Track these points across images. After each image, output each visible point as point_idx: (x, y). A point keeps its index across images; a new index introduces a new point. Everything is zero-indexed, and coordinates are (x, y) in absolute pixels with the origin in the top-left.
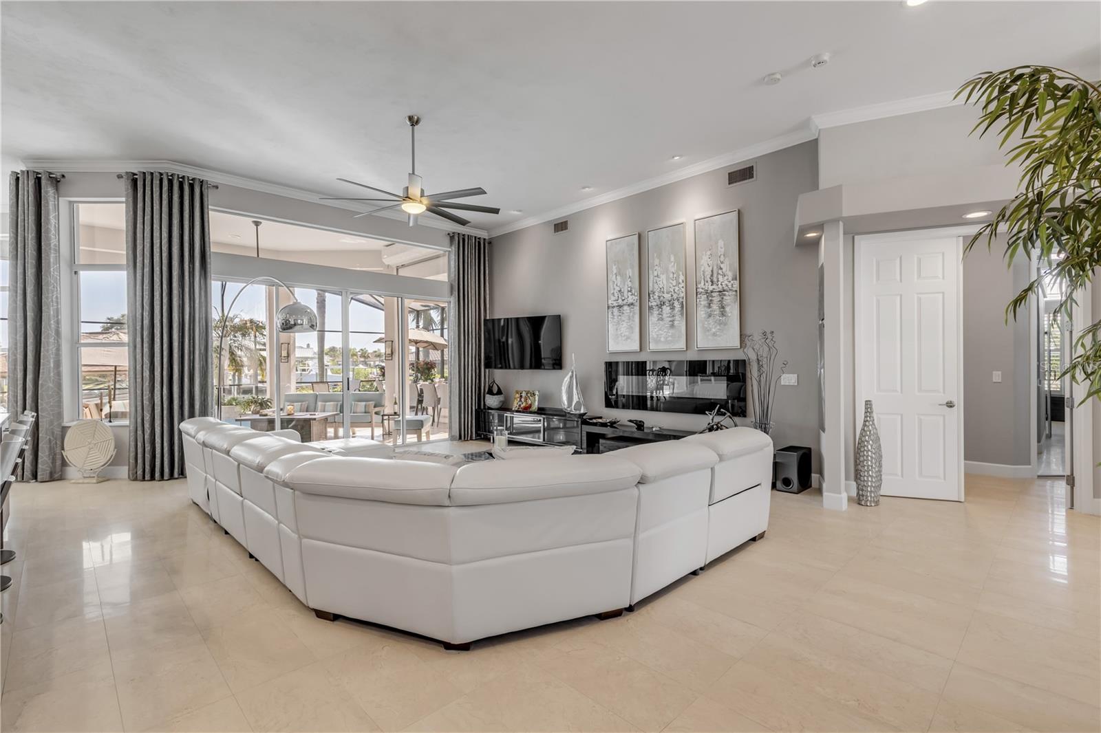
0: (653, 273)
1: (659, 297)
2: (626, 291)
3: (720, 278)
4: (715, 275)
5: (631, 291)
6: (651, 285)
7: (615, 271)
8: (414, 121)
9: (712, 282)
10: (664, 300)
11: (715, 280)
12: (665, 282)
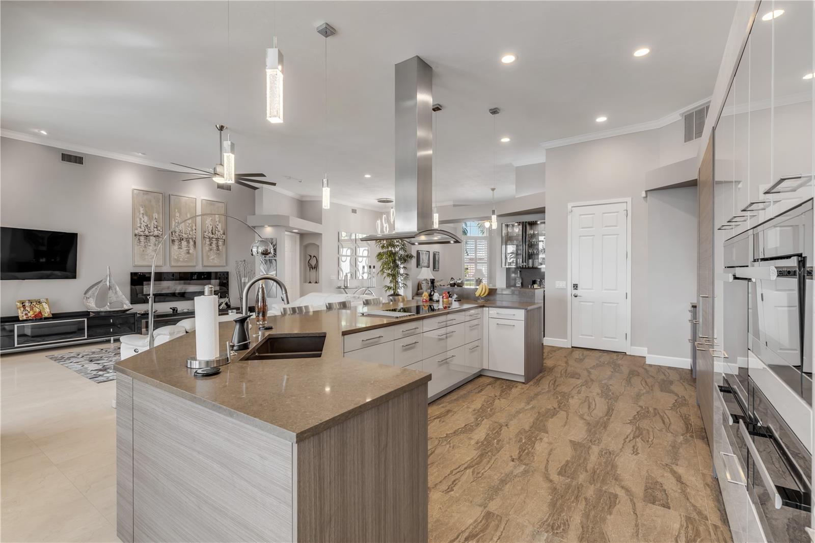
0: (175, 220)
1: (179, 235)
2: (153, 227)
3: (217, 232)
4: (214, 230)
5: (157, 228)
6: (173, 227)
7: (142, 212)
8: (222, 128)
9: (212, 233)
10: (183, 237)
11: (214, 232)
12: (183, 227)
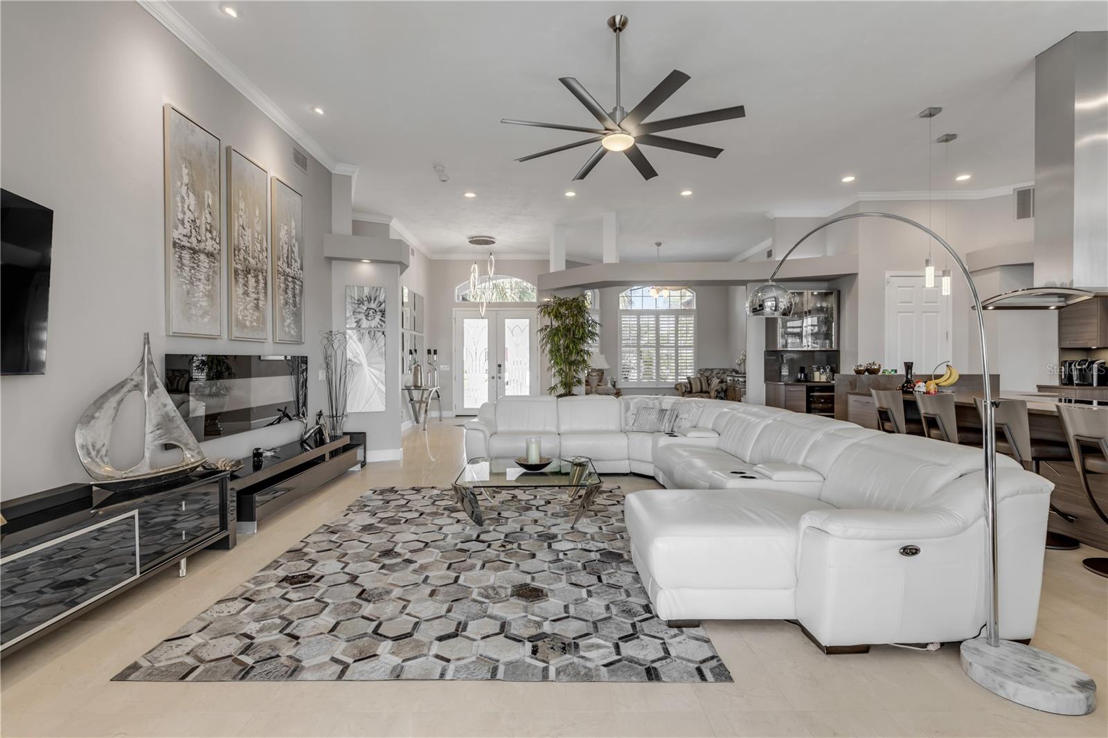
0: (238, 217)
1: (244, 259)
2: (204, 228)
3: (293, 262)
4: (290, 256)
5: (211, 232)
6: (236, 235)
7: (185, 179)
8: (617, 27)
9: (288, 264)
10: (250, 266)
11: (290, 262)
12: (250, 240)
